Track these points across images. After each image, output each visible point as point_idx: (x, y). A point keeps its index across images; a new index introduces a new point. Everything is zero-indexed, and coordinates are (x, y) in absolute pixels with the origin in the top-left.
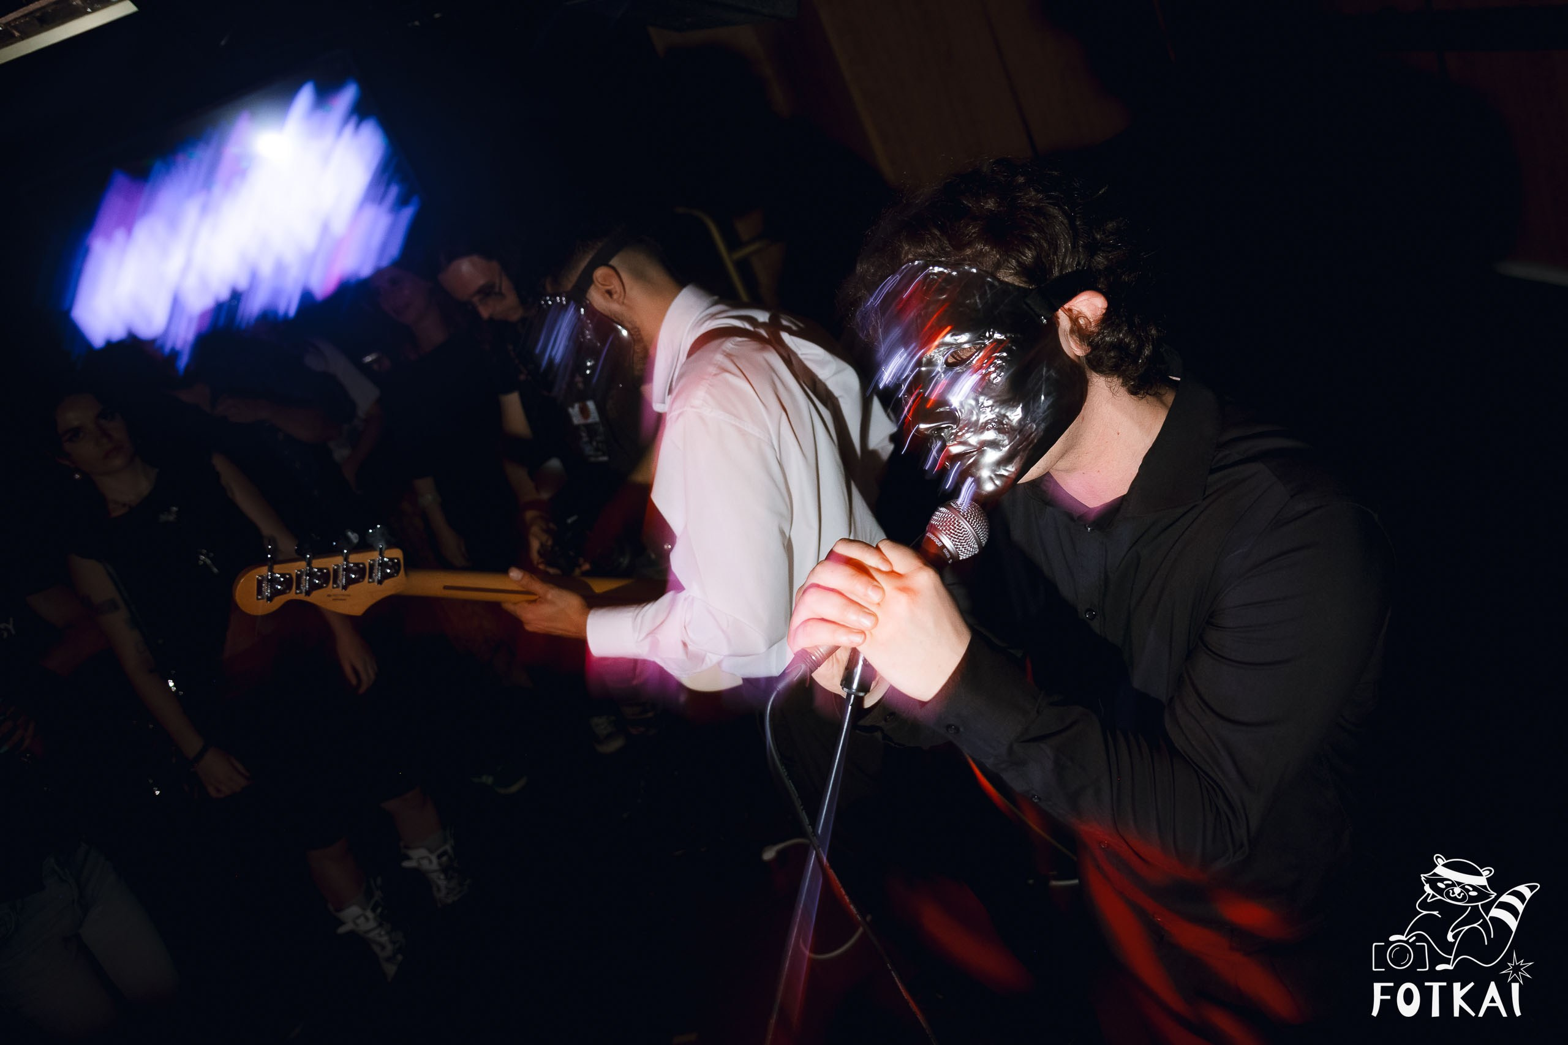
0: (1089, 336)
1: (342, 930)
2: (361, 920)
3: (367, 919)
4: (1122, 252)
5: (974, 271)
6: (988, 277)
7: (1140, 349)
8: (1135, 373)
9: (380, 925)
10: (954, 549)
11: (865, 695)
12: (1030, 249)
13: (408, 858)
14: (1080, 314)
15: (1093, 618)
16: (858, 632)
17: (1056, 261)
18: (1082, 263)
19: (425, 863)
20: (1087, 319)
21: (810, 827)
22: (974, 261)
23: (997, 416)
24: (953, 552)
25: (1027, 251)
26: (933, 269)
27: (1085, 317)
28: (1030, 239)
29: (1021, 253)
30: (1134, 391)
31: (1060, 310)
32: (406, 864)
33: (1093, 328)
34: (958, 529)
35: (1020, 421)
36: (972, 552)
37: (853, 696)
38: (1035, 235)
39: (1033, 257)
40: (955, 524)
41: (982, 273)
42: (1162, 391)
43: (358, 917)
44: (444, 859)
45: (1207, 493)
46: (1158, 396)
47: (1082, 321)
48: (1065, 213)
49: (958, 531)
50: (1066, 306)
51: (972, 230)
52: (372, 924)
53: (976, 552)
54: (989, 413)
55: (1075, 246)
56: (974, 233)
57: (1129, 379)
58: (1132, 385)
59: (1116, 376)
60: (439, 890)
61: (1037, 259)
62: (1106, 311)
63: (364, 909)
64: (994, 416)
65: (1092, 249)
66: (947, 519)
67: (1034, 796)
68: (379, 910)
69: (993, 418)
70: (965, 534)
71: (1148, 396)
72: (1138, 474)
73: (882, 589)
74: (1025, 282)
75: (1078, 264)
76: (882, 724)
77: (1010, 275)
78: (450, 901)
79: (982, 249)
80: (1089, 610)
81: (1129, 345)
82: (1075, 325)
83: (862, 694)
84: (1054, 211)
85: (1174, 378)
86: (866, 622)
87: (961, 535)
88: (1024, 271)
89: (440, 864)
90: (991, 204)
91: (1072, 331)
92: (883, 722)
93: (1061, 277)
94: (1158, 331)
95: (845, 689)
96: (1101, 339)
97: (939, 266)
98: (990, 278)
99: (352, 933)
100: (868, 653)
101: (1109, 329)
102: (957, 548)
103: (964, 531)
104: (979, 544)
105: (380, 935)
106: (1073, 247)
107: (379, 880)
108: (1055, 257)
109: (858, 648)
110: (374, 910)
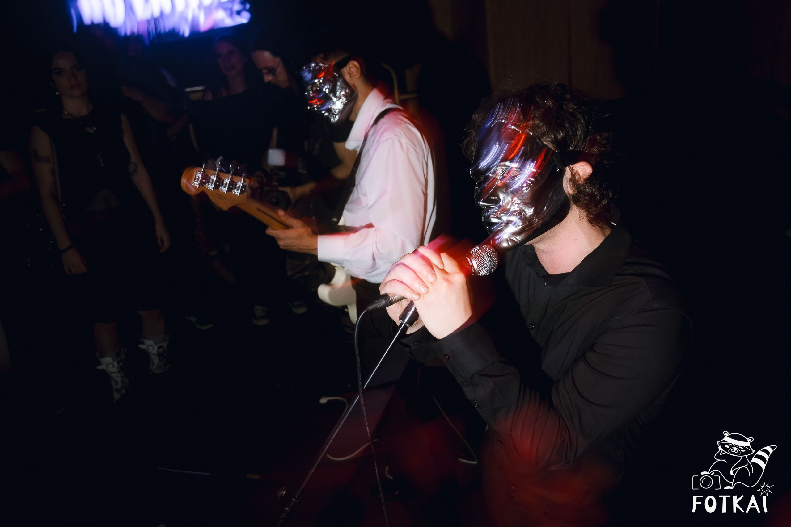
0: (578, 185)
1: (99, 367)
2: (111, 366)
3: (114, 366)
4: (607, 149)
5: (531, 134)
6: (537, 139)
7: (601, 200)
8: (594, 212)
9: (119, 372)
10: (477, 268)
11: (410, 326)
12: (563, 131)
13: (143, 343)
14: (577, 173)
15: (532, 328)
16: (416, 294)
17: (574, 142)
18: (586, 148)
19: (151, 348)
20: (580, 176)
21: (361, 382)
22: (533, 128)
23: (520, 210)
24: (476, 270)
25: (561, 132)
26: (511, 127)
27: (579, 175)
28: (564, 127)
29: (558, 133)
30: (591, 221)
31: (567, 167)
32: (141, 346)
33: (581, 182)
34: (482, 259)
35: (530, 216)
36: (486, 273)
37: (403, 325)
38: (567, 125)
39: (562, 136)
40: (482, 256)
41: (535, 136)
42: (605, 227)
43: (109, 364)
44: (161, 350)
45: (611, 285)
46: (602, 229)
47: (577, 177)
48: (585, 119)
49: (482, 260)
50: (571, 166)
51: (538, 113)
52: (115, 370)
53: (487, 274)
54: (517, 207)
55: (585, 137)
56: (537, 114)
57: (590, 214)
58: (591, 217)
59: (584, 211)
60: (153, 364)
61: (564, 138)
62: (591, 175)
63: (114, 361)
64: (518, 209)
65: (593, 143)
66: (479, 253)
67: (476, 404)
68: (121, 364)
69: (518, 210)
70: (485, 263)
71: (597, 226)
72: (579, 265)
73: (436, 276)
74: (555, 148)
75: (584, 148)
76: (412, 345)
77: (548, 142)
78: (157, 372)
79: (538, 124)
80: (532, 324)
81: (597, 196)
82: (573, 177)
83: (408, 325)
84: (580, 117)
85: (613, 223)
86: (423, 290)
87: (483, 263)
88: (555, 141)
89: (158, 352)
90: (550, 103)
91: (570, 180)
92: (413, 344)
93: (574, 151)
94: (613, 195)
95: (401, 320)
96: (584, 188)
97: (515, 126)
98: (538, 140)
99: (103, 371)
100: (419, 306)
101: (589, 184)
102: (479, 269)
103: (485, 261)
104: (490, 271)
105: (117, 377)
106: (584, 138)
107: (125, 350)
108: (574, 140)
109: (414, 302)
110: (118, 363)
